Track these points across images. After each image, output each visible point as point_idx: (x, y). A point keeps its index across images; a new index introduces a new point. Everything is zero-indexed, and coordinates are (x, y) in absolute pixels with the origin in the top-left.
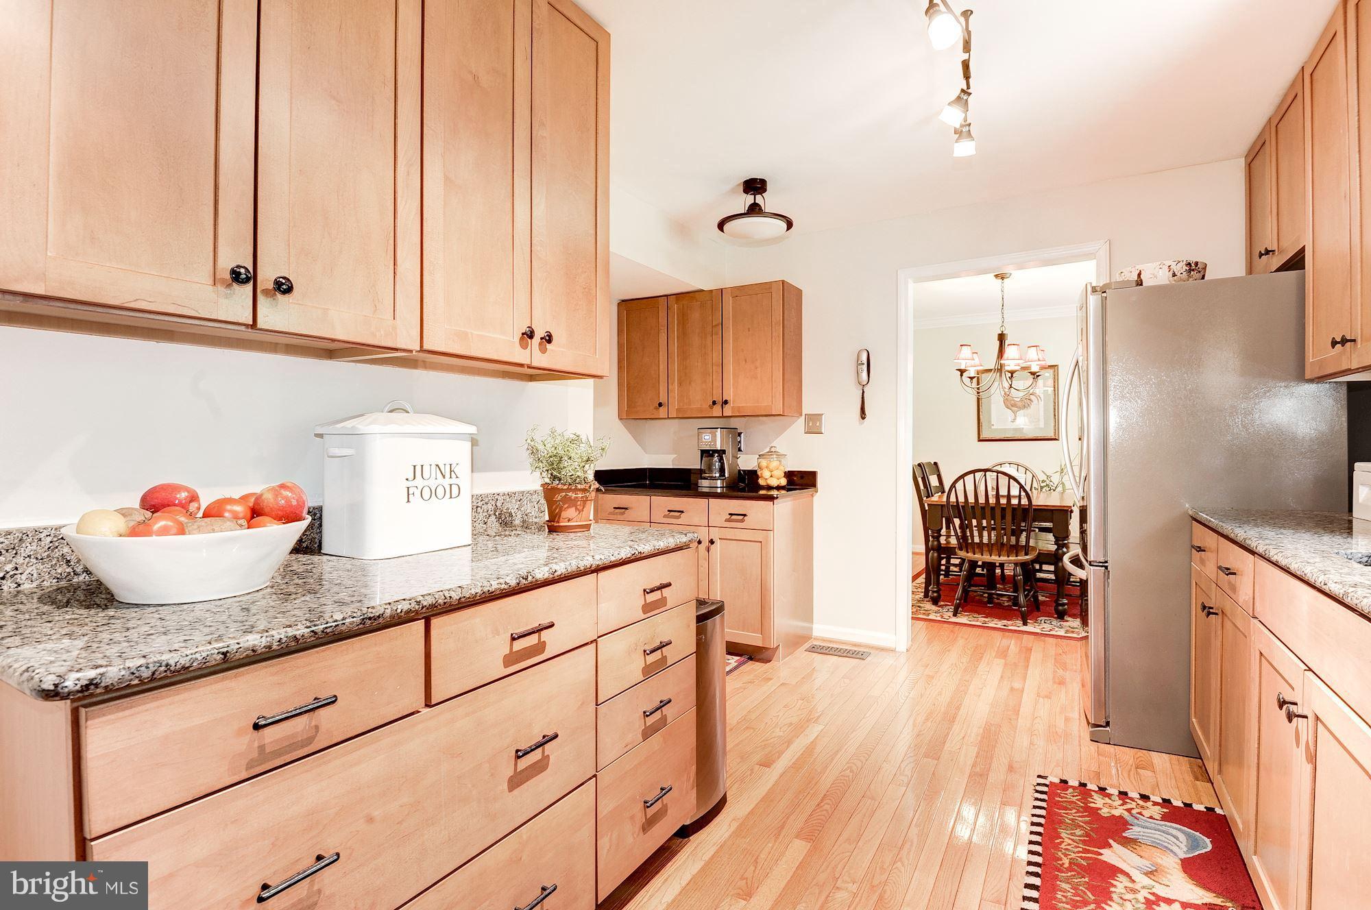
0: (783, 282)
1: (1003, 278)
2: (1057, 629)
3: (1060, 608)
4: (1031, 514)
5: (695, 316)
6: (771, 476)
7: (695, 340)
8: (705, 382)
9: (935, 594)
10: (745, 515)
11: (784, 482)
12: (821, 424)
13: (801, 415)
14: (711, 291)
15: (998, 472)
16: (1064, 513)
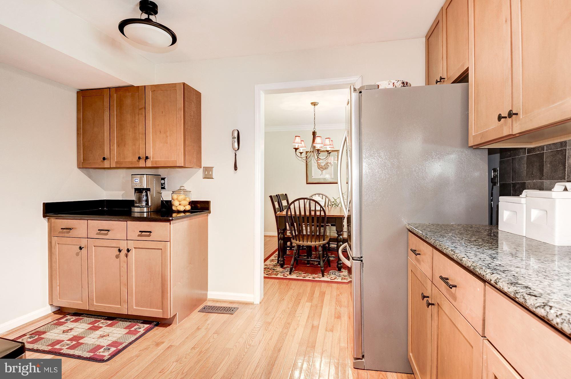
0: (184, 84)
1: (315, 105)
2: (338, 278)
3: (339, 265)
4: (326, 219)
5: (128, 101)
6: (180, 205)
7: (128, 117)
8: (135, 145)
9: (282, 262)
10: (150, 232)
11: (188, 208)
12: (212, 173)
13: (201, 167)
14: (138, 87)
15: (310, 200)
16: (341, 218)
